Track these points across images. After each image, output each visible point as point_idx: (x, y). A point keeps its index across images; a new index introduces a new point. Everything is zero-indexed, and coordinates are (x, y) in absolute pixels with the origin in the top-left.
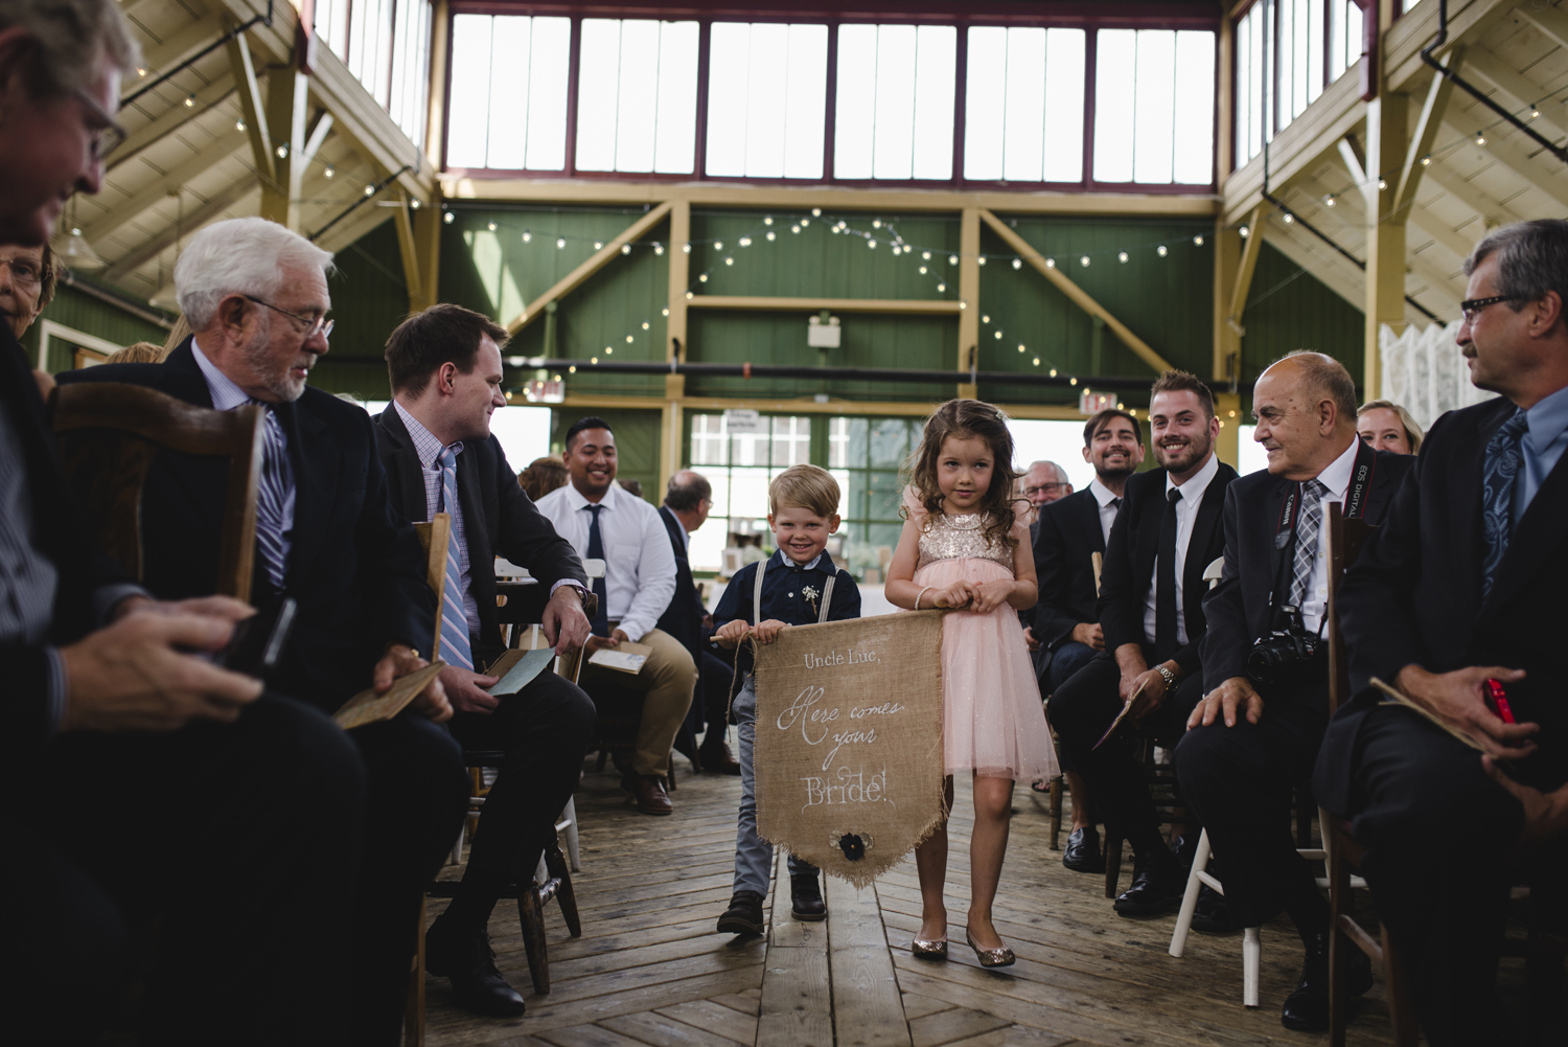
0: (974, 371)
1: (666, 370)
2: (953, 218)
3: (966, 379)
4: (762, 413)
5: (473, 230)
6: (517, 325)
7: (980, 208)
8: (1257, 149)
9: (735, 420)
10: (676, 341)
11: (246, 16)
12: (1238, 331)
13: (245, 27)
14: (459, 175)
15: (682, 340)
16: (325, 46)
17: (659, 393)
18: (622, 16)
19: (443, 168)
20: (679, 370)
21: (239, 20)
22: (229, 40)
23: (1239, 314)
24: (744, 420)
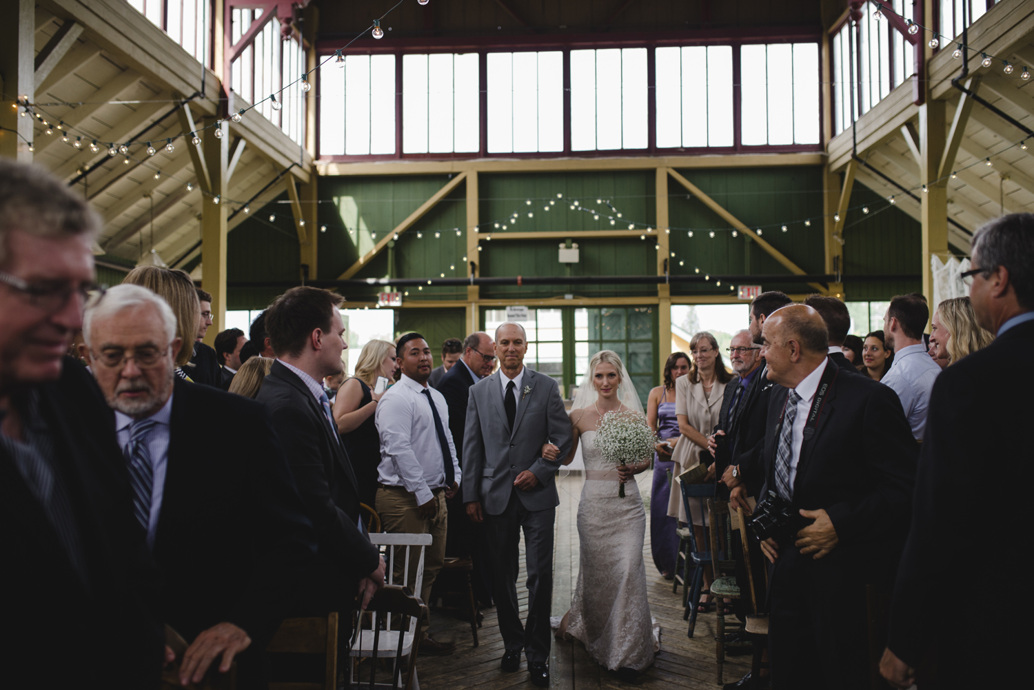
0: (667, 275)
1: (467, 283)
2: (651, 174)
3: (662, 280)
4: (531, 308)
5: (339, 196)
6: (369, 256)
7: (668, 167)
8: (848, 124)
9: (513, 313)
10: (472, 264)
11: (189, 92)
12: (840, 241)
13: (189, 100)
14: (328, 161)
15: (477, 262)
16: (239, 98)
17: (464, 297)
18: (428, 52)
19: (318, 157)
20: (476, 283)
21: (185, 96)
22: (178, 108)
23: (840, 231)
24: (519, 313)
